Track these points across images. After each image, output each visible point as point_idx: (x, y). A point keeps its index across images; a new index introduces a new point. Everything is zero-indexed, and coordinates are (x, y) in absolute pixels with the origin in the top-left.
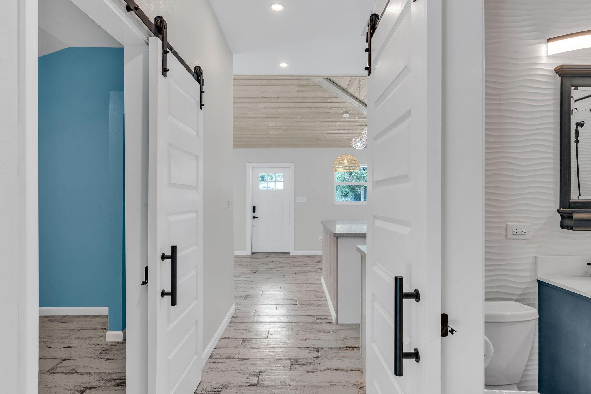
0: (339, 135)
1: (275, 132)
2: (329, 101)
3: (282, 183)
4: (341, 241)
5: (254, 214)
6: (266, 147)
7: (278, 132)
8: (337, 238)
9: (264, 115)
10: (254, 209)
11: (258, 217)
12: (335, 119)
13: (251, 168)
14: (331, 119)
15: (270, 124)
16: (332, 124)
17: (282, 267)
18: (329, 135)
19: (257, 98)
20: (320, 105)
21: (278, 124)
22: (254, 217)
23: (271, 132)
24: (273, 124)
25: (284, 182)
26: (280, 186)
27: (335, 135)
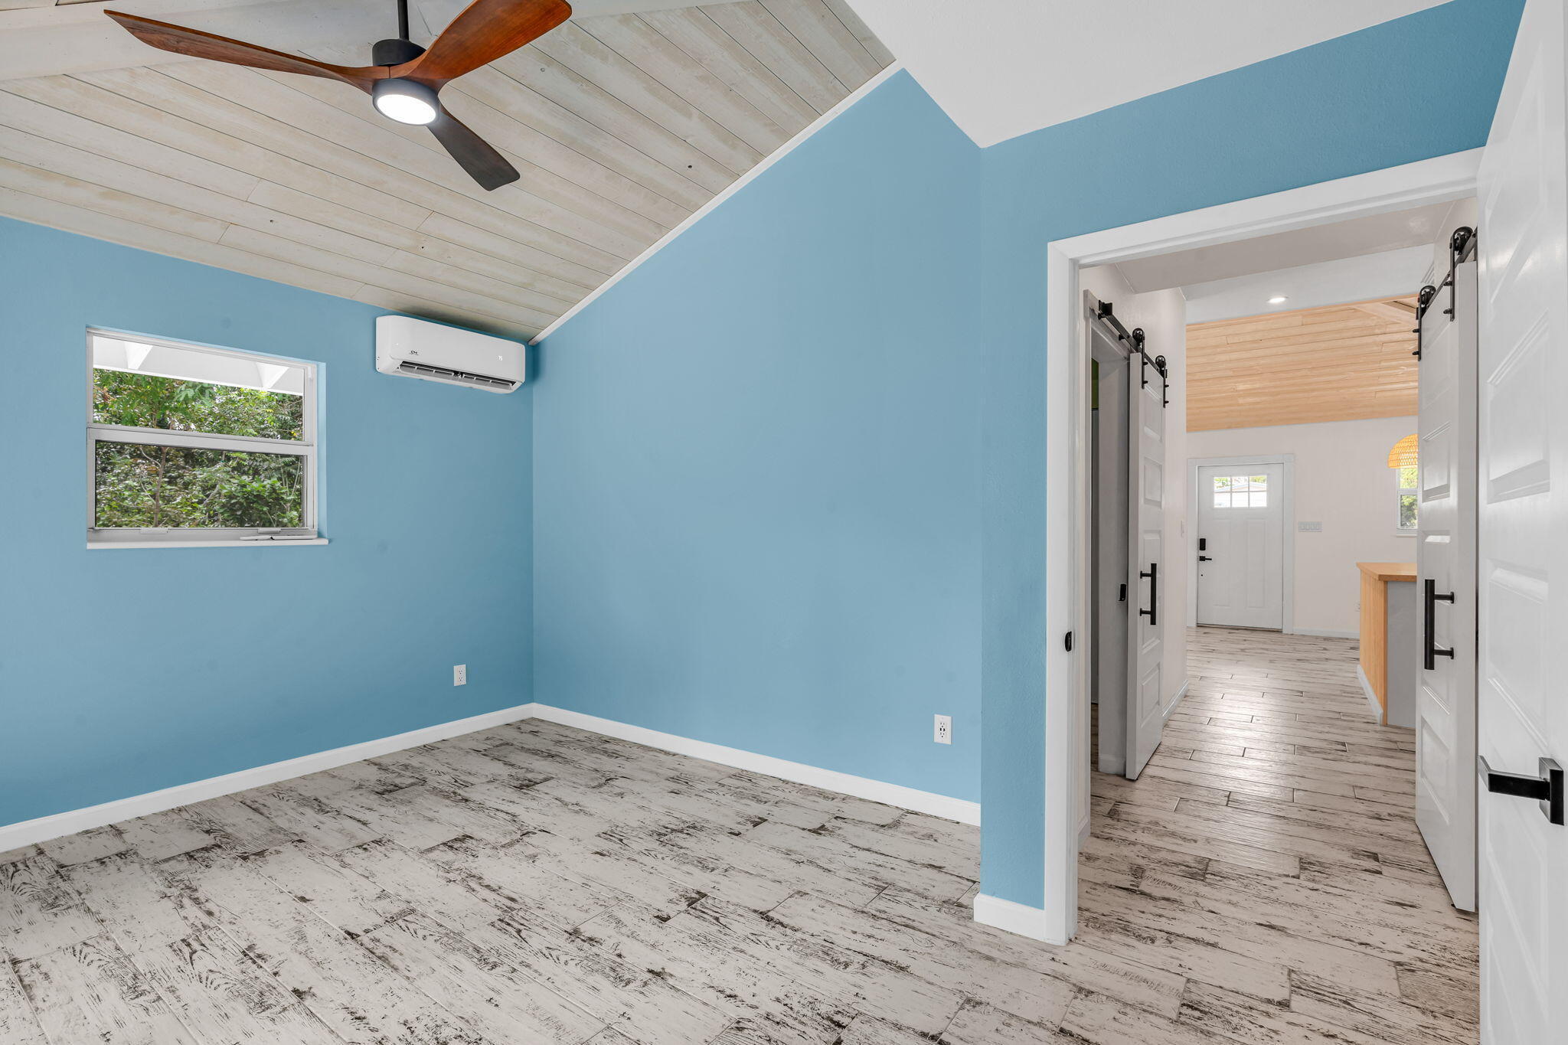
0: (1406, 392)
1: (1250, 400)
2: (1377, 331)
3: (1265, 493)
4: (1393, 589)
5: (1202, 553)
6: (1229, 428)
7: (1257, 399)
8: (1386, 582)
9: (1231, 373)
10: (1202, 544)
11: (1211, 559)
12: (1394, 363)
13: (1197, 468)
14: (1383, 364)
15: (1241, 387)
16: (1390, 372)
17: (1267, 650)
18: (1378, 395)
19: (1217, 346)
20: (1356, 341)
21: (1257, 386)
22: (1202, 559)
23: (1241, 401)
24: (1248, 386)
25: (1268, 491)
26: (1260, 500)
27: (1397, 393)
